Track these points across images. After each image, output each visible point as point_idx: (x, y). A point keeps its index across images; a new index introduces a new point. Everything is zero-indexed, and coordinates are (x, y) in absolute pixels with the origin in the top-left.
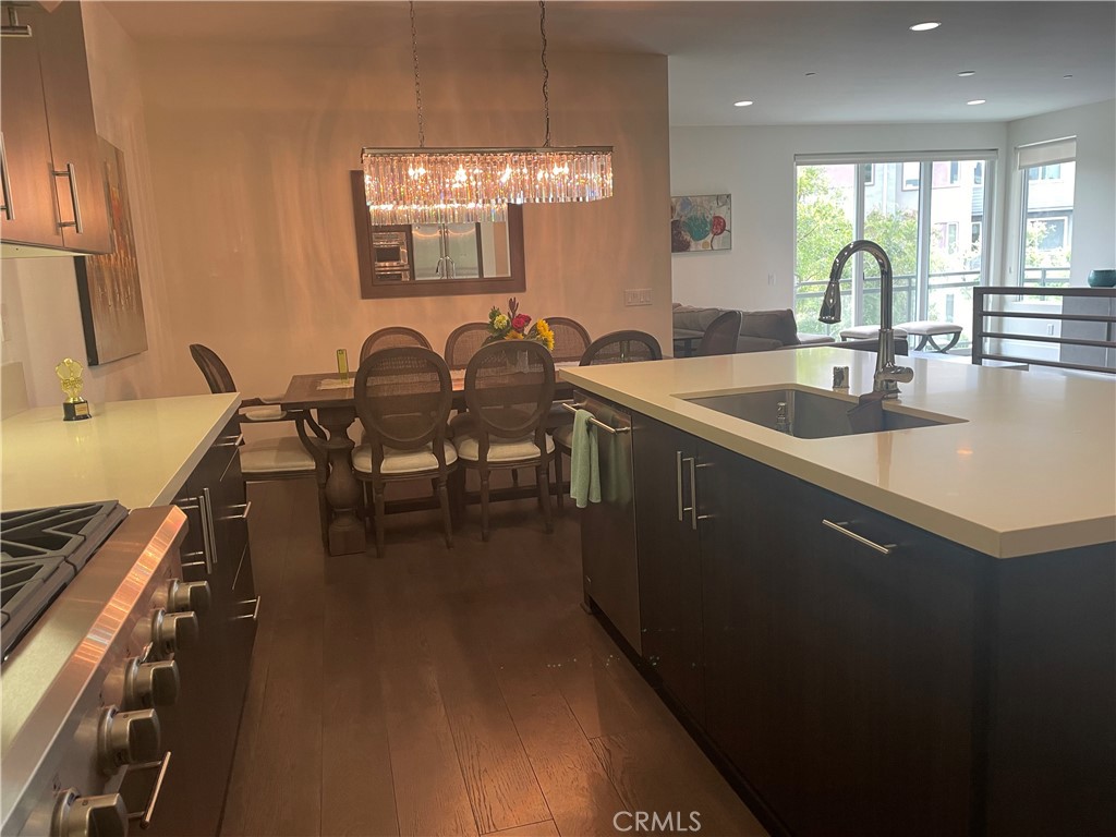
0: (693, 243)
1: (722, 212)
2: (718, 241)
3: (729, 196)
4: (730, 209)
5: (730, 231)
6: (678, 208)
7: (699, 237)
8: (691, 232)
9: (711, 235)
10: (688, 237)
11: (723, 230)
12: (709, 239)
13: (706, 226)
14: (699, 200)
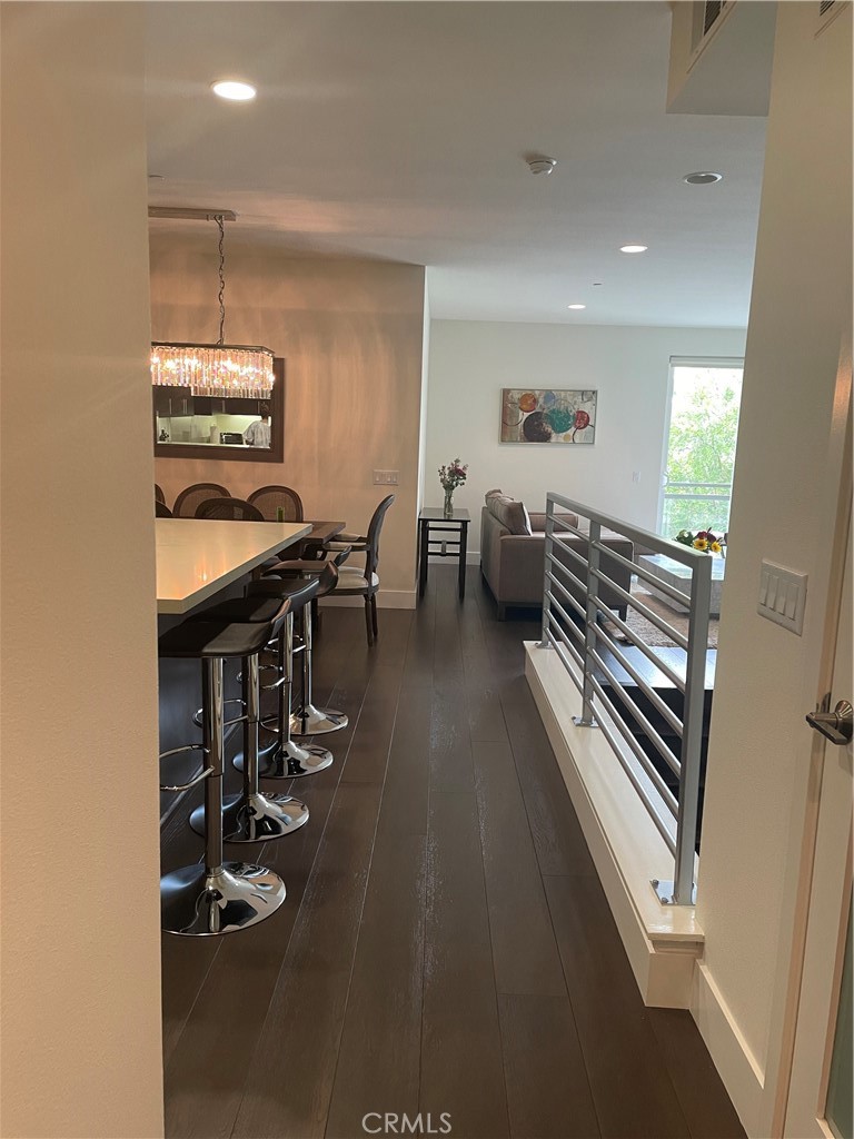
0: (554, 435)
1: (587, 408)
2: (580, 435)
3: (595, 392)
4: (595, 404)
5: (593, 427)
6: (541, 401)
7: (561, 429)
8: (552, 424)
9: (573, 429)
10: (550, 429)
11: (586, 424)
12: (570, 432)
13: (569, 420)
14: (563, 394)
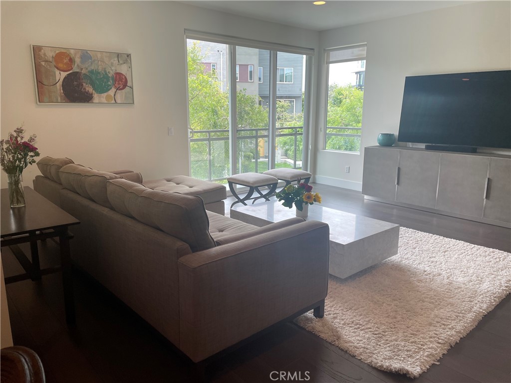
0: (96, 96)
1: (123, 69)
2: (120, 96)
3: (129, 56)
4: (130, 67)
5: (132, 88)
6: (78, 60)
7: (102, 90)
8: (93, 84)
9: (113, 90)
10: (90, 89)
11: (125, 85)
12: (112, 92)
13: (108, 81)
14: (99, 55)
